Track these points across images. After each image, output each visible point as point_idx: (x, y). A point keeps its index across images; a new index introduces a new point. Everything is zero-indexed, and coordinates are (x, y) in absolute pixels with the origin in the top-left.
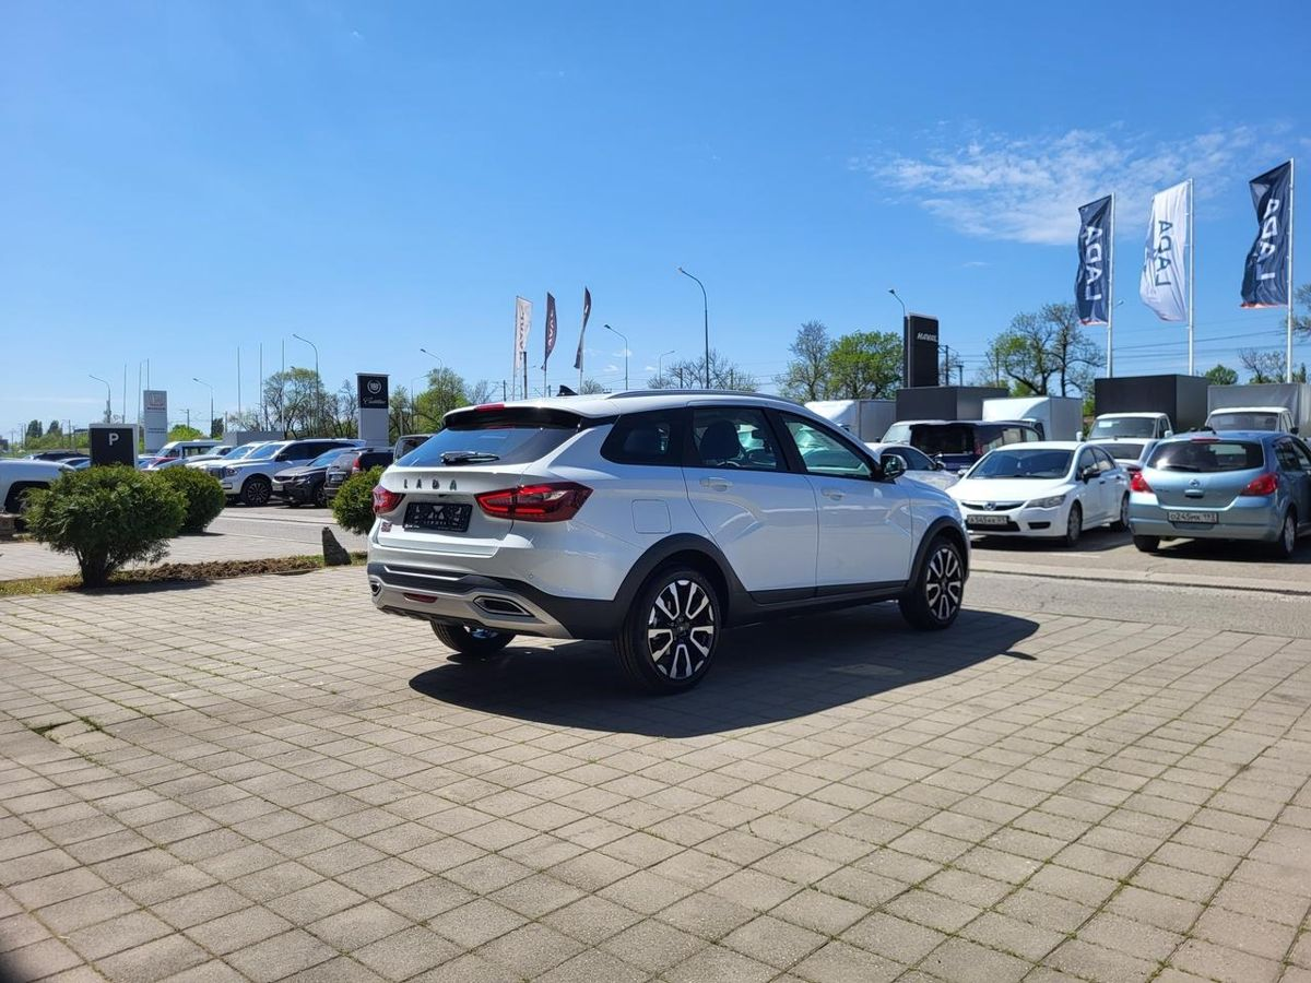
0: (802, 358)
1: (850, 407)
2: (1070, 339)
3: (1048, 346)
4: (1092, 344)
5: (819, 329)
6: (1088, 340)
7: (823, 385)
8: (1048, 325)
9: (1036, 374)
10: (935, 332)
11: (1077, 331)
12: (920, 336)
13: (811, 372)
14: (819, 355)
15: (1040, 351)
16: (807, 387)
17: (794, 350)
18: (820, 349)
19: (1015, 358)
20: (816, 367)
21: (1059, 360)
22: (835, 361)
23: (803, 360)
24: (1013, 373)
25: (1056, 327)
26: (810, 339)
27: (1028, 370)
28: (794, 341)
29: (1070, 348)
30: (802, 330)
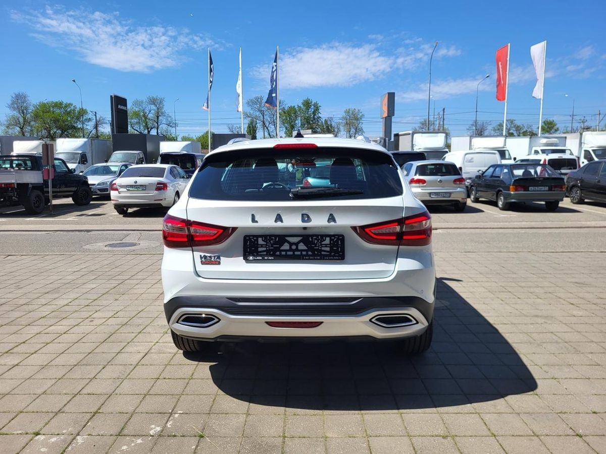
0: (15, 112)
1: (85, 143)
2: (160, 114)
3: (151, 116)
4: (170, 117)
5: (25, 97)
6: (168, 115)
7: (30, 128)
8: (149, 106)
9: (145, 130)
10: (125, 105)
11: (163, 111)
12: (119, 106)
13: (21, 120)
14: (25, 111)
15: (146, 117)
16: (18, 129)
17: (9, 107)
18: (26, 108)
19: (135, 121)
20: (24, 119)
21: (155, 123)
22: (36, 116)
23: (16, 113)
24: (134, 128)
25: (153, 107)
26: (19, 102)
27: (142, 127)
28: (10, 102)
29: (160, 118)
30: (14, 96)
